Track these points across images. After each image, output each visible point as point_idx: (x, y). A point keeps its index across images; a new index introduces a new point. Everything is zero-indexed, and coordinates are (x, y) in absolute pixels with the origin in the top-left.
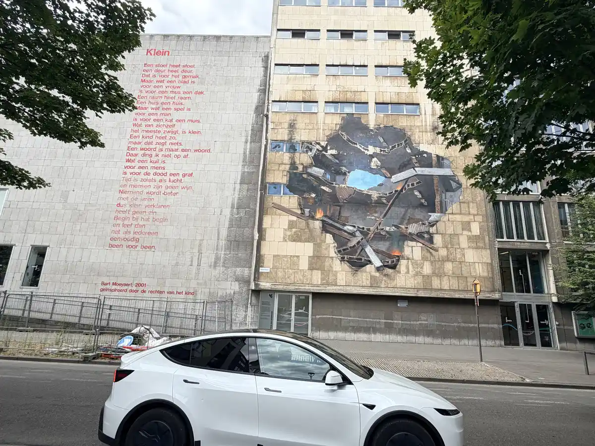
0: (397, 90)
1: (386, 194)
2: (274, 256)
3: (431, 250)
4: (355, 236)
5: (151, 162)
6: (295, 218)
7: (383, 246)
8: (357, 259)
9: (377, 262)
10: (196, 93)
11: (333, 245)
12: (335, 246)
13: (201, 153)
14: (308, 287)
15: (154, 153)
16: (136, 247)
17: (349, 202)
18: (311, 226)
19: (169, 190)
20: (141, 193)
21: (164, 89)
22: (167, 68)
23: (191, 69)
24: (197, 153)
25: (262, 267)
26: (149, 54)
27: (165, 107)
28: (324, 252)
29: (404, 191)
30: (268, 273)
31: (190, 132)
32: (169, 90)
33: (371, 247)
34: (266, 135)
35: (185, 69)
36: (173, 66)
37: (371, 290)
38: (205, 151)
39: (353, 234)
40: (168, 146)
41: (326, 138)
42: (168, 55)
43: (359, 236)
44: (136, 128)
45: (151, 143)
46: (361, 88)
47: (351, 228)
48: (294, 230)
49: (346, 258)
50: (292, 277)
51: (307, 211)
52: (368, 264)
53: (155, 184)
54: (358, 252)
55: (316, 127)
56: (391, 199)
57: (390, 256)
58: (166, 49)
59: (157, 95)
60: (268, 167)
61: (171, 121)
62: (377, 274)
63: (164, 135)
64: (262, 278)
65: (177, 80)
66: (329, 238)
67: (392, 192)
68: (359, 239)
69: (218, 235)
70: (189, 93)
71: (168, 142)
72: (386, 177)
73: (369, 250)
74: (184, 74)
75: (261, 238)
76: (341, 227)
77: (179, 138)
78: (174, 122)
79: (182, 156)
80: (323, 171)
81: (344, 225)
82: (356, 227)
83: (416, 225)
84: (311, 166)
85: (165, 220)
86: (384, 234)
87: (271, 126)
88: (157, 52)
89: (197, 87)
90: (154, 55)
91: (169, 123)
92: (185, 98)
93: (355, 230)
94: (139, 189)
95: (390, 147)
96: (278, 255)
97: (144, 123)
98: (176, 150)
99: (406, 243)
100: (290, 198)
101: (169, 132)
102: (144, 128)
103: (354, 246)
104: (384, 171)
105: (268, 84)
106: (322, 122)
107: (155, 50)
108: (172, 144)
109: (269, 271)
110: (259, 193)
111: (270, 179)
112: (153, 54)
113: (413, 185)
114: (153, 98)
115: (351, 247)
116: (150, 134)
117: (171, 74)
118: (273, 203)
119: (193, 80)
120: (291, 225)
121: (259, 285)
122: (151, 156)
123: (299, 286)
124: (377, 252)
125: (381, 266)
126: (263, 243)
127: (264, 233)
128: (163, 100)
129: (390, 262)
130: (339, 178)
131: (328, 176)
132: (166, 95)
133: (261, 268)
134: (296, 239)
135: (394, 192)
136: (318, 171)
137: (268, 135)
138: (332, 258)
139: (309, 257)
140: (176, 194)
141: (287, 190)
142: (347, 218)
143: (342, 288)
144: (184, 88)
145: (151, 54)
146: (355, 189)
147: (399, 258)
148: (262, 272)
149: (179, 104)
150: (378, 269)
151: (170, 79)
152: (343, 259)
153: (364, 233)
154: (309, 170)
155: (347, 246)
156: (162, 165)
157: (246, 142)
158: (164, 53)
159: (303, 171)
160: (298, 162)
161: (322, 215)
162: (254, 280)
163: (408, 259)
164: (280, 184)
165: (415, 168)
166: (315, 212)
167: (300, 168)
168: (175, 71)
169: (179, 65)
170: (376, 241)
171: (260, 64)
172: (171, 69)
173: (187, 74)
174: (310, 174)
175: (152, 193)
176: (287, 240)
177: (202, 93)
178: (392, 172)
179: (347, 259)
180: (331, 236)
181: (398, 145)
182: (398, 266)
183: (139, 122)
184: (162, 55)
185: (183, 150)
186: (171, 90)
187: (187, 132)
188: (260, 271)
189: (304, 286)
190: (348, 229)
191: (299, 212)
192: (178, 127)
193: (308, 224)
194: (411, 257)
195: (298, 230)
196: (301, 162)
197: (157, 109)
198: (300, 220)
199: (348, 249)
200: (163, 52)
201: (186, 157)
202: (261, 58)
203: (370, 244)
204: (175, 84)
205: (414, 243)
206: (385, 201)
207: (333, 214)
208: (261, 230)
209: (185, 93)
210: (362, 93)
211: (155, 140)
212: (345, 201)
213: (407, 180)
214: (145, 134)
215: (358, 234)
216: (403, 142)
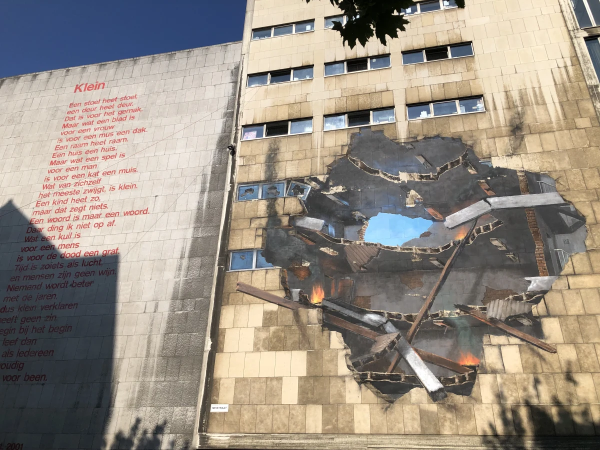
0: (442, 80)
1: (438, 250)
2: (238, 380)
3: (541, 351)
4: (384, 332)
5: (60, 237)
6: (274, 307)
7: (440, 348)
8: (390, 377)
9: (432, 383)
10: (136, 131)
11: (345, 352)
12: (346, 355)
13: (134, 216)
14: (299, 439)
15: (65, 224)
16: (17, 377)
17: (370, 270)
18: (304, 318)
19: (80, 279)
20: (38, 287)
21: (92, 132)
22: (98, 106)
23: (130, 101)
24: (129, 217)
25: (216, 402)
26: (78, 90)
27: (90, 156)
28: (327, 367)
29: (471, 242)
30: (225, 413)
31: (120, 187)
32: (100, 132)
33: (416, 350)
34: (232, 178)
35: (124, 102)
36: (107, 101)
37: (424, 442)
38: (140, 212)
39: (379, 329)
40: (87, 212)
41: (326, 170)
42: (103, 88)
43: (392, 332)
44: (46, 191)
45: (64, 210)
46: (380, 87)
47: (374, 317)
48: (272, 329)
49: (369, 377)
50: (269, 421)
51: (296, 291)
52: (412, 387)
53: (62, 270)
54: (393, 364)
55: (309, 154)
56: (448, 258)
57: (457, 368)
58: (100, 81)
59: (82, 141)
60: (233, 224)
61: (96, 174)
62: (434, 407)
63: (84, 196)
64: (213, 426)
65: (110, 118)
66: (336, 339)
67: (449, 245)
68: (393, 337)
69: (148, 348)
70: (125, 132)
71: (88, 205)
72: (434, 220)
73: (413, 358)
74: (122, 109)
75: (216, 348)
76: (356, 316)
77: (104, 198)
78: (100, 175)
79: (106, 224)
80: (323, 221)
81: (363, 312)
82: (386, 315)
83: (501, 302)
84: (303, 214)
85: (68, 328)
86: (439, 324)
87: (239, 162)
88: (89, 87)
89: (137, 124)
90: (85, 91)
91: (93, 179)
92: (119, 141)
93: (384, 320)
94: (36, 282)
95: (438, 169)
96: (244, 379)
97: (58, 183)
98: (98, 216)
99: (485, 339)
100: (266, 273)
101: (91, 191)
102: (57, 189)
103: (384, 351)
104: (430, 211)
105: (236, 103)
106: (319, 147)
107: (87, 84)
108: (93, 207)
109: (226, 410)
110: (216, 268)
111: (236, 243)
112: (83, 90)
113: (487, 228)
114: (76, 146)
115: (377, 355)
116: (64, 198)
117: (103, 111)
118: (238, 284)
119: (133, 114)
120: (269, 319)
121: (208, 438)
122: (61, 229)
123: (281, 439)
124: (429, 360)
125: (440, 390)
126: (218, 356)
127: (221, 338)
128: (90, 148)
129: (457, 380)
130: (350, 231)
131: (332, 230)
132: (94, 140)
133: (212, 406)
134: (276, 344)
135: (452, 244)
136: (313, 223)
137: (234, 177)
138: (343, 378)
139: (300, 378)
140: (90, 283)
141: (263, 260)
142: (367, 300)
143: (364, 439)
144: (119, 126)
145: (81, 91)
146: (379, 246)
147: (475, 372)
148: (215, 413)
149: (109, 150)
150: (434, 396)
151: (101, 118)
152: (362, 381)
153: (401, 326)
154: (300, 223)
155: (369, 352)
156: (76, 241)
157: (203, 192)
158: (97, 87)
159: (289, 226)
160: (281, 212)
161: (323, 296)
162: (200, 430)
163: (494, 372)
164: (250, 251)
165: (488, 199)
166: (310, 293)
167: (285, 221)
168: (109, 108)
169: (117, 98)
170: (426, 339)
171: (228, 78)
172: (105, 104)
173: (125, 108)
174: (301, 231)
175: (55, 286)
176: (261, 349)
177: (143, 130)
178: (446, 210)
179: (371, 377)
180: (340, 334)
181: (452, 164)
182: (475, 389)
183: (52, 182)
184: (95, 89)
185: (108, 215)
186: (101, 132)
187: (117, 187)
188: (212, 410)
189: (291, 438)
190: (371, 320)
191: (281, 294)
192: (106, 182)
193: (297, 315)
194: (499, 366)
195: (280, 327)
196: (286, 212)
197: (79, 160)
198: (283, 309)
199: (371, 359)
200: (96, 85)
201: (111, 224)
202: (230, 71)
203: (415, 346)
204: (107, 124)
205: (502, 339)
206: (436, 263)
207: (342, 295)
208: (216, 334)
209: (119, 133)
210: (383, 93)
211: (69, 205)
212: (362, 269)
213: (475, 220)
214: (57, 198)
215: (389, 327)
216: (461, 158)
